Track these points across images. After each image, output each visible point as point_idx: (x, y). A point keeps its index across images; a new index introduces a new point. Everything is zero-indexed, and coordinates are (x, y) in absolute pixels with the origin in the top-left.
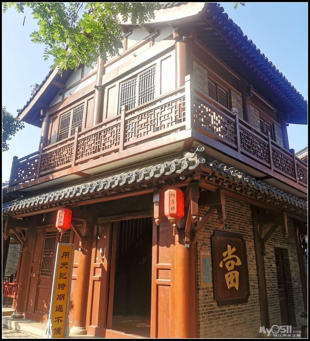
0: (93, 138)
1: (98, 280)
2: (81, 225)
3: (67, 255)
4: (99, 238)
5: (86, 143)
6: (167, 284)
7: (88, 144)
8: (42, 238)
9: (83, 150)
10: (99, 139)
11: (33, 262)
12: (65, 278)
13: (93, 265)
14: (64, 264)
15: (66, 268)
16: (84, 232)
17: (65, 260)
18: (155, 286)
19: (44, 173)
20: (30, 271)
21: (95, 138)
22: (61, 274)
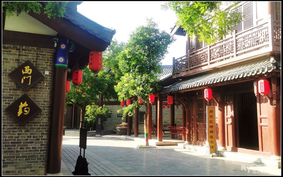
0: (219, 48)
1: (230, 124)
2: (217, 96)
3: (212, 112)
4: (228, 103)
5: (215, 51)
6: (266, 125)
7: (216, 52)
8: (196, 103)
9: (214, 55)
10: (222, 49)
11: (192, 116)
12: (213, 123)
13: (226, 117)
14: (211, 116)
15: (212, 118)
16: (219, 100)
17: (211, 114)
18: (260, 126)
19: (192, 68)
20: (191, 120)
21: (220, 48)
22: (210, 121)
